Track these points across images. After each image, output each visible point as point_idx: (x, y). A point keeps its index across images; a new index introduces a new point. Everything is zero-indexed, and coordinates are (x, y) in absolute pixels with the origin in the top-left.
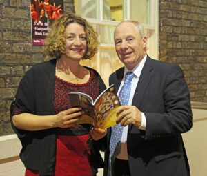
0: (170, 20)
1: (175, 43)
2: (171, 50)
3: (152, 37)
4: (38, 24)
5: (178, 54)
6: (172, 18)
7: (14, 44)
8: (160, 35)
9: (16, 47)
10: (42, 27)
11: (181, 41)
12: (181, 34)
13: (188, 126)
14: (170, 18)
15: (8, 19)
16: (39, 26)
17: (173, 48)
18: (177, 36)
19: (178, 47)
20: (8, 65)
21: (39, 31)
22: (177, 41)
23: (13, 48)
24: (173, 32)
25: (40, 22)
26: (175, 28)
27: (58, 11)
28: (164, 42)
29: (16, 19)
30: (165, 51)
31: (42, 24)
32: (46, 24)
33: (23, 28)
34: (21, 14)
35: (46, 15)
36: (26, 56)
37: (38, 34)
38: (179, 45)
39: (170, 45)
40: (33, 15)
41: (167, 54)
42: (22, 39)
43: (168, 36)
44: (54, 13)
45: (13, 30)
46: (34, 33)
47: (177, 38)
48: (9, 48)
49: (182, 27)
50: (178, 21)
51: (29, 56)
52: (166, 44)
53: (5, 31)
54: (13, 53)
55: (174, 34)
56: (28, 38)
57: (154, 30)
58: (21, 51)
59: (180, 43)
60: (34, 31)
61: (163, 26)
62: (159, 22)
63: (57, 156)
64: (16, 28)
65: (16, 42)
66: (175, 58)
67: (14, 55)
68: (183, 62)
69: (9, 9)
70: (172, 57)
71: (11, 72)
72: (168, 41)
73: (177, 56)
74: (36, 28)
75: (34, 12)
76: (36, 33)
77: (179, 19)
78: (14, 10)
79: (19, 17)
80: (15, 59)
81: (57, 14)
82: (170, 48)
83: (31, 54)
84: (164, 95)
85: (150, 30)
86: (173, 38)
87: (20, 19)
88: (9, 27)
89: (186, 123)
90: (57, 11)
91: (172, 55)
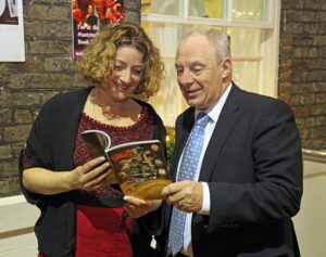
0: (300, 13)
1: (306, 50)
2: (299, 61)
3: (269, 41)
4: (83, 28)
5: (310, 67)
6: (304, 9)
7: (47, 59)
8: (281, 37)
9: (49, 64)
10: (89, 32)
11: (317, 47)
12: (318, 34)
13: (292, 208)
14: (299, 10)
15: (37, 22)
16: (85, 31)
17: (302, 58)
18: (311, 39)
19: (311, 55)
20: (36, 91)
21: (84, 39)
22: (311, 47)
23: (45, 65)
24: (304, 32)
25: (86, 25)
26: (308, 26)
27: (115, 8)
28: (289, 48)
29: (49, 22)
30: (289, 63)
31: (89, 28)
32: (95, 28)
33: (60, 35)
34: (57, 13)
35: (96, 14)
36: (64, 76)
37: (83, 42)
38: (313, 53)
39: (298, 53)
40: (76, 15)
41: (292, 67)
42: (58, 51)
43: (294, 38)
44: (108, 10)
45: (46, 39)
46: (76, 42)
47: (310, 42)
48: (38, 65)
49: (320, 23)
50: (313, 14)
51: (68, 77)
52: (291, 52)
53: (32, 40)
54: (45, 72)
55: (305, 36)
56: (68, 49)
57: (272, 30)
58: (57, 69)
59: (315, 49)
60: (76, 38)
61: (288, 22)
62: (282, 17)
63: (78, 237)
64: (48, 35)
65: (49, 56)
66: (306, 73)
67: (46, 75)
68: (320, 79)
69: (39, 7)
70: (301, 71)
71: (41, 100)
72: (295, 47)
73: (309, 71)
74: (80, 34)
75: (77, 10)
76: (80, 42)
77: (315, 11)
78: (46, 8)
79: (54, 18)
80: (46, 82)
81: (112, 11)
82: (297, 58)
83: (72, 73)
84: (254, 151)
85: (266, 30)
86: (304, 42)
87: (55, 21)
88: (39, 34)
89: (288, 204)
90: (112, 6)
91: (300, 68)
